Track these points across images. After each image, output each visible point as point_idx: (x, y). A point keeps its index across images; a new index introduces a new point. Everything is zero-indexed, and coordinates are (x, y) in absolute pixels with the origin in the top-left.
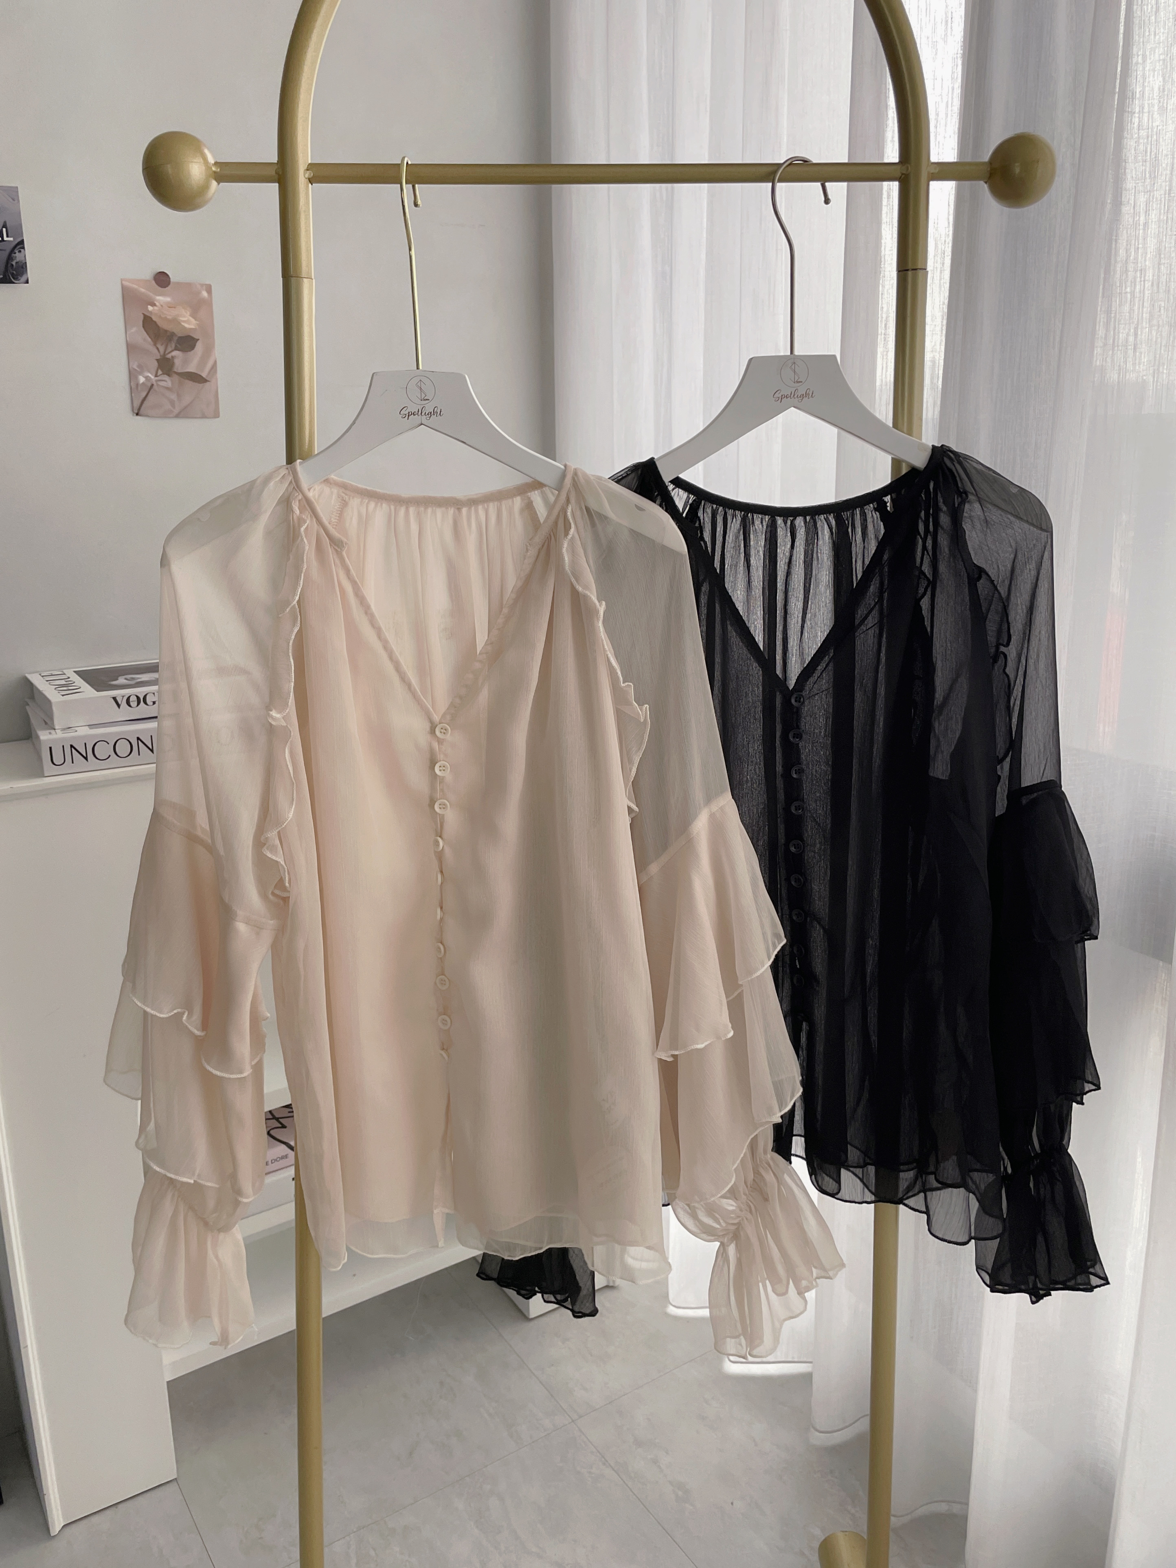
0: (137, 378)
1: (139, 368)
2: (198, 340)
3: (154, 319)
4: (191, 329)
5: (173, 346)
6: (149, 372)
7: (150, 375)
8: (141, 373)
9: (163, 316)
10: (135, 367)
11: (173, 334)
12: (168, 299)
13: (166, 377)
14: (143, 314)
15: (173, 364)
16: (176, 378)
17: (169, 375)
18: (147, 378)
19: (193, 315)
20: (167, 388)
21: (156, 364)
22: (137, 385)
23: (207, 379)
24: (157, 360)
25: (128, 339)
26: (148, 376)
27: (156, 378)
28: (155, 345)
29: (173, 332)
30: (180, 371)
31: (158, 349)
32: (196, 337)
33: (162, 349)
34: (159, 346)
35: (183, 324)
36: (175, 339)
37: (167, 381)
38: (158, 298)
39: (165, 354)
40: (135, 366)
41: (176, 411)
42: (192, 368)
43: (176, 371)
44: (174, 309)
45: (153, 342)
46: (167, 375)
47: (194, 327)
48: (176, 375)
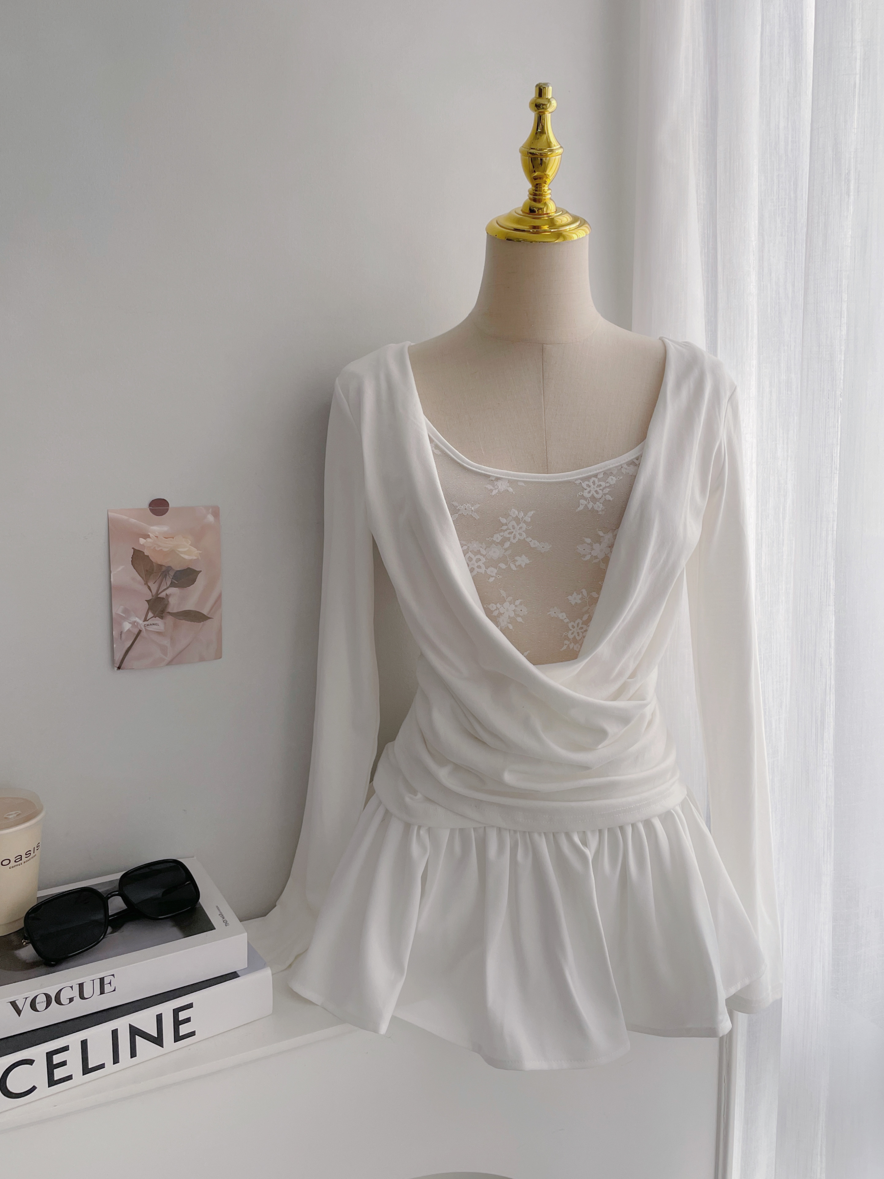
0: (120, 624)
1: (123, 613)
2: (201, 571)
3: (147, 553)
4: (191, 560)
5: (169, 583)
6: (137, 617)
7: (137, 620)
8: (125, 619)
9: (157, 549)
10: (120, 612)
11: (169, 569)
12: (165, 528)
13: (158, 620)
14: (133, 548)
15: (166, 605)
16: (169, 619)
17: (162, 618)
18: (134, 624)
19: (195, 544)
20: (159, 633)
21: (146, 606)
22: (121, 632)
23: (209, 616)
25: (111, 580)
26: (135, 622)
27: (146, 623)
28: (146, 584)
29: (169, 567)
30: (175, 611)
31: (149, 588)
32: (198, 570)
33: (154, 587)
34: (149, 584)
35: (182, 555)
36: (172, 573)
37: (159, 624)
38: (153, 528)
39: (157, 594)
40: (118, 610)
41: (168, 659)
42: (190, 605)
43: (170, 611)
44: (172, 539)
45: (144, 580)
46: (159, 617)
47: (196, 558)
48: (170, 616)
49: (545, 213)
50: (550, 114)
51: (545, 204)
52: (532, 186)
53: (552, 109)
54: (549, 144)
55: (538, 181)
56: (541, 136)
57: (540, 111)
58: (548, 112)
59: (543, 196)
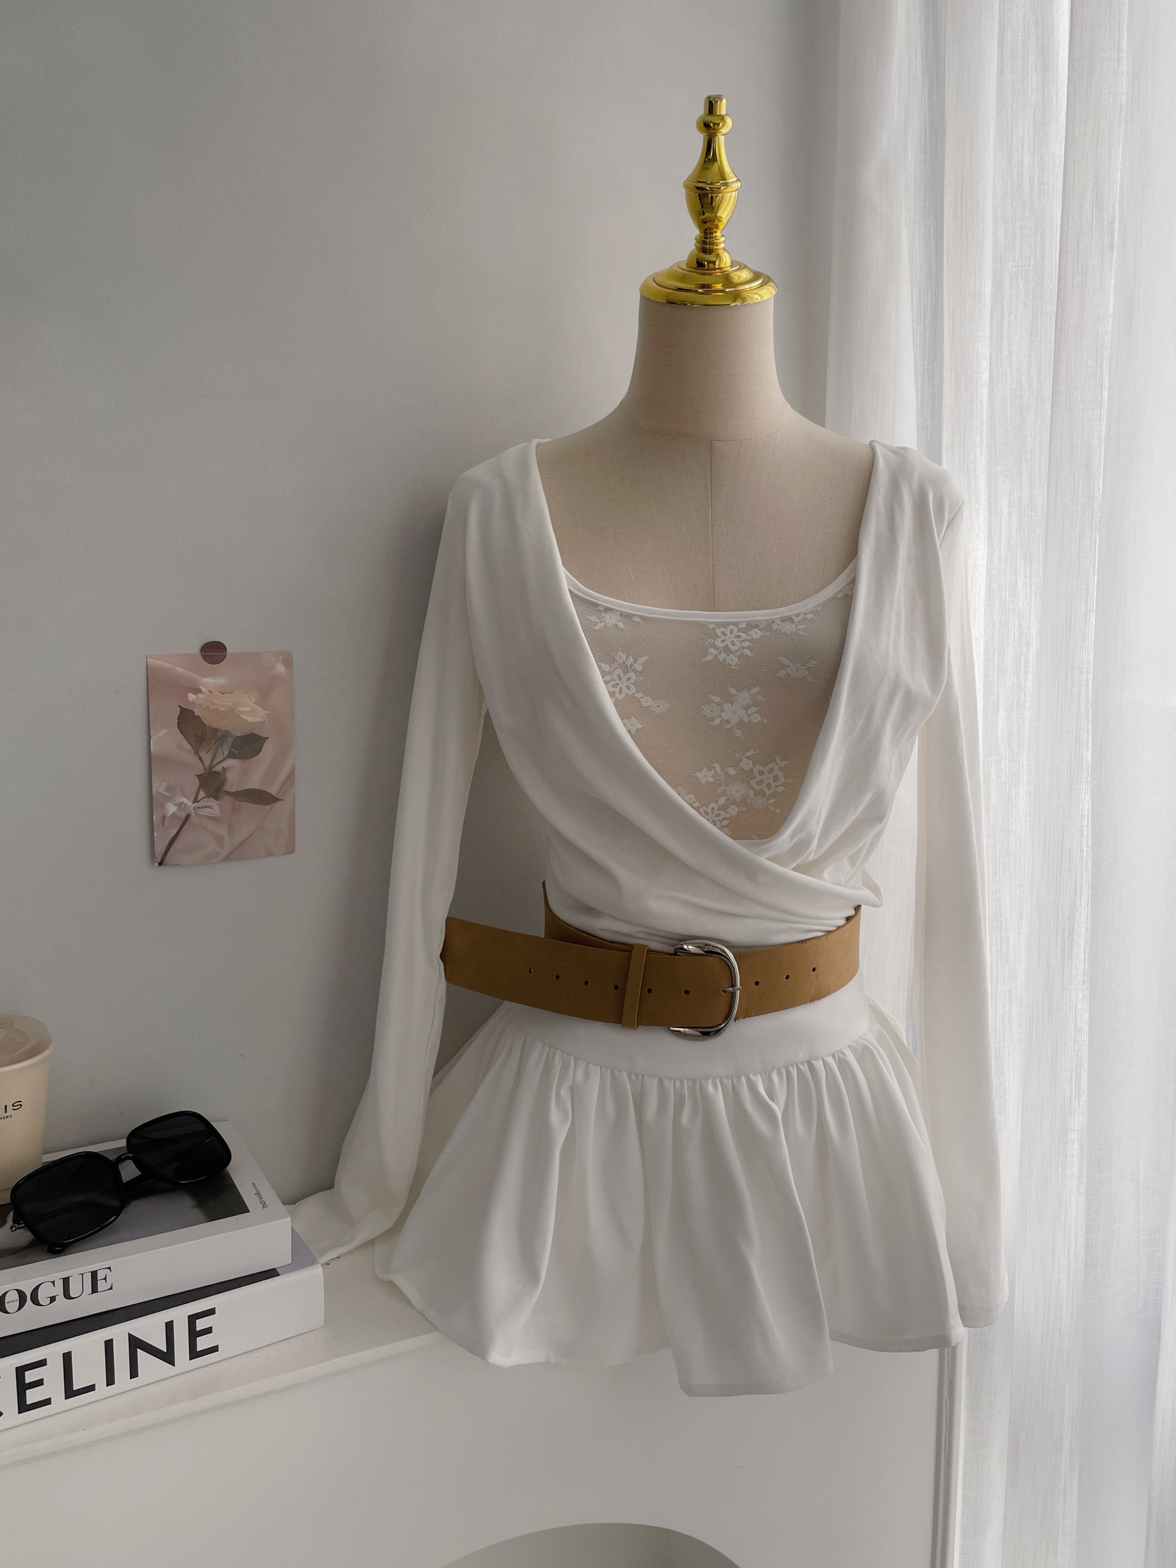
0: (163, 806)
1: (165, 792)
2: (269, 738)
3: (197, 712)
4: (255, 724)
5: (226, 753)
6: (184, 796)
7: (185, 800)
8: (169, 799)
9: (212, 708)
10: (162, 790)
11: (227, 734)
12: (222, 681)
13: (212, 802)
14: (180, 706)
15: (223, 782)
16: (227, 801)
17: (217, 798)
18: (180, 805)
19: (261, 703)
20: (214, 819)
21: (196, 782)
22: (164, 817)
23: (278, 797)
24: (197, 776)
25: (151, 748)
26: (182, 803)
27: (196, 805)
28: (197, 753)
29: (226, 731)
30: (234, 790)
31: (201, 759)
32: (264, 736)
33: (207, 759)
34: (200, 754)
35: (244, 717)
36: (230, 740)
37: (214, 807)
38: (205, 680)
39: (211, 766)
40: (159, 787)
41: (225, 852)
42: (254, 782)
43: (228, 790)
44: (230, 694)
45: (194, 750)
46: (213, 798)
47: (262, 720)
48: (228, 797)
49: (717, 267)
50: (723, 137)
51: (718, 255)
52: (700, 232)
53: (726, 130)
54: (723, 176)
55: (708, 225)
56: (712, 165)
57: (711, 131)
58: (722, 134)
59: (715, 244)
